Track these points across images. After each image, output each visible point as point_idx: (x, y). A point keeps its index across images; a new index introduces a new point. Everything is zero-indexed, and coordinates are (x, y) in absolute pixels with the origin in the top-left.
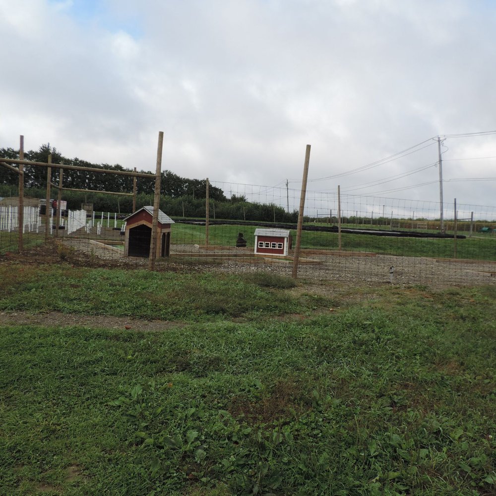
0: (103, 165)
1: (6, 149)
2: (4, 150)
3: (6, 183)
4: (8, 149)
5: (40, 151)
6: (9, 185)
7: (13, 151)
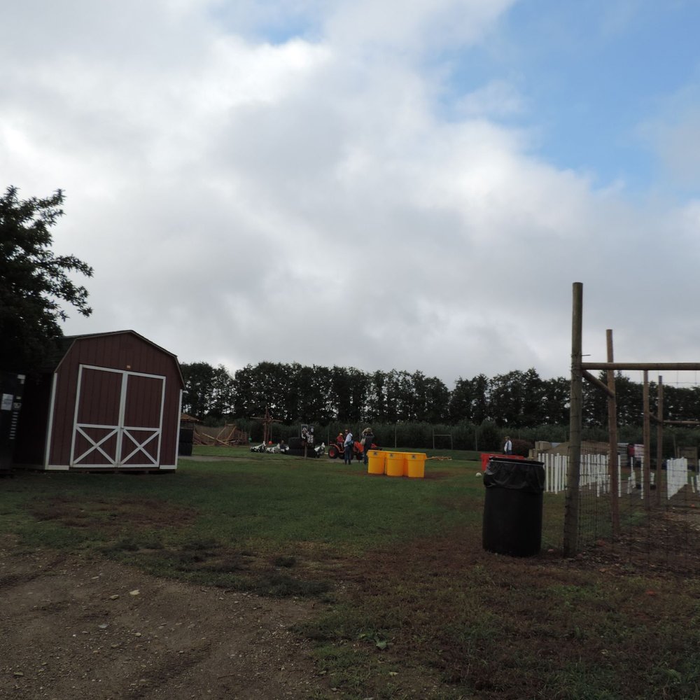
0: (694, 388)
1: (556, 379)
2: (553, 380)
3: (557, 424)
4: (559, 379)
5: (600, 376)
6: (561, 426)
7: (565, 381)
